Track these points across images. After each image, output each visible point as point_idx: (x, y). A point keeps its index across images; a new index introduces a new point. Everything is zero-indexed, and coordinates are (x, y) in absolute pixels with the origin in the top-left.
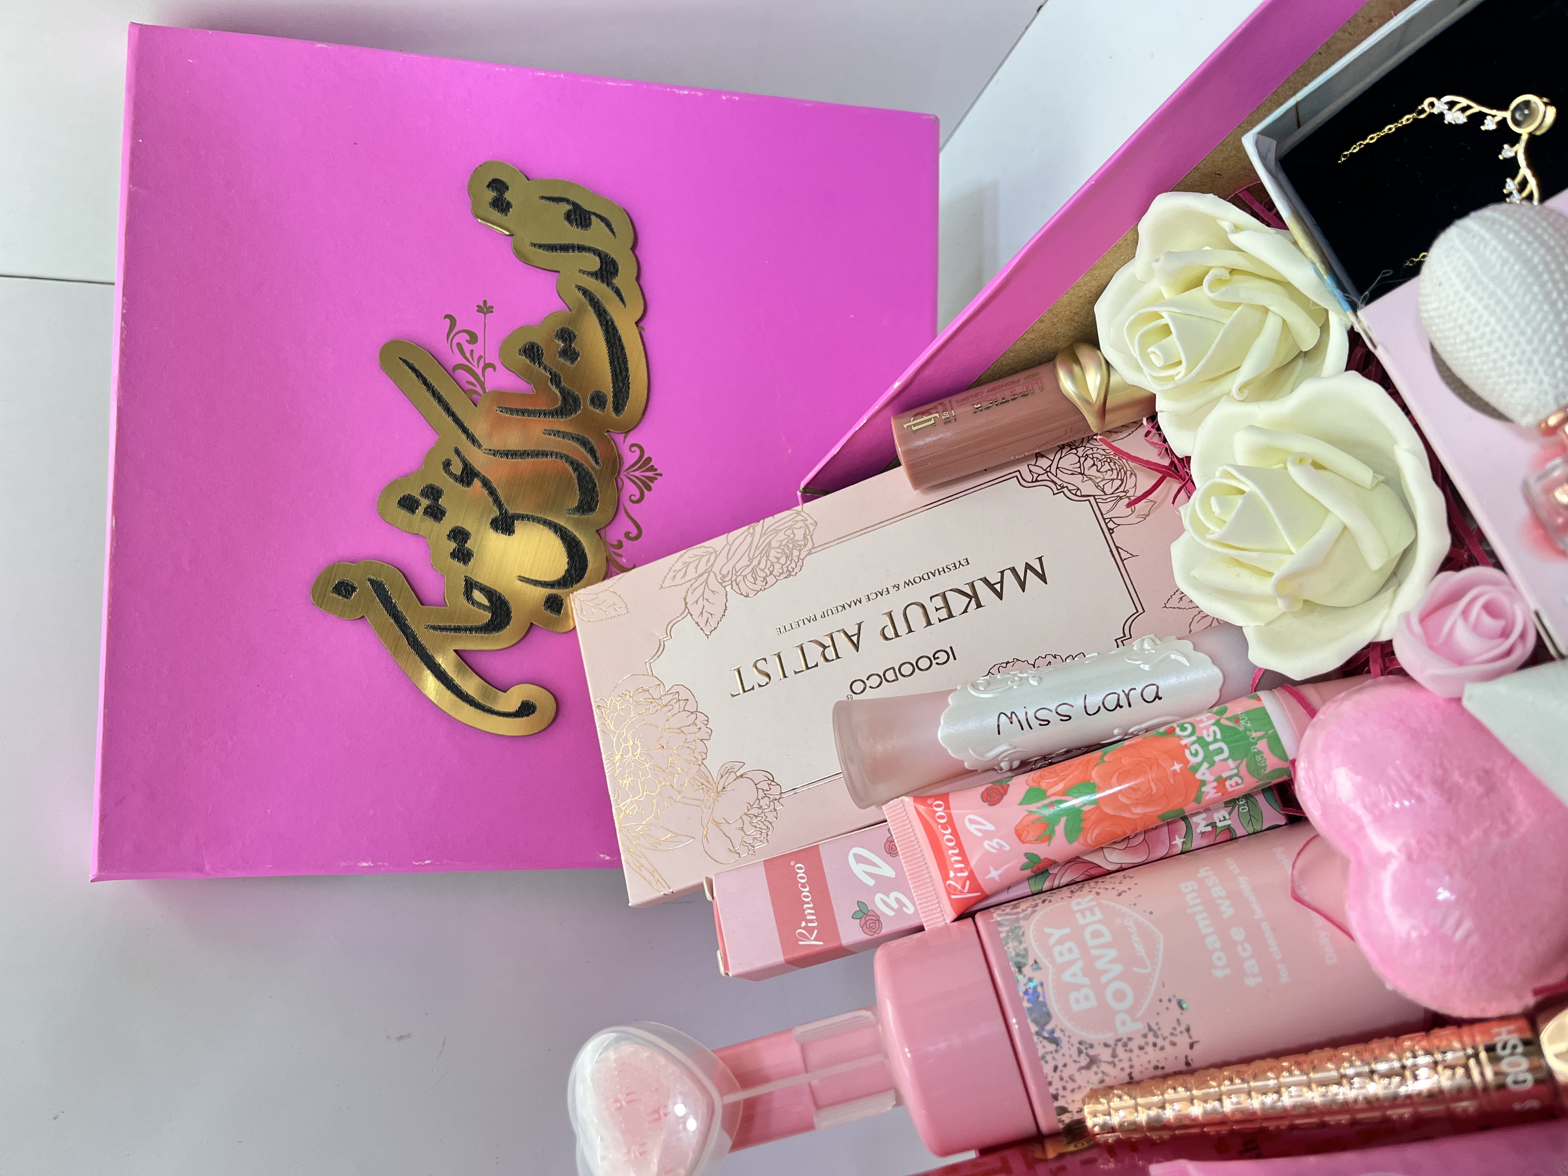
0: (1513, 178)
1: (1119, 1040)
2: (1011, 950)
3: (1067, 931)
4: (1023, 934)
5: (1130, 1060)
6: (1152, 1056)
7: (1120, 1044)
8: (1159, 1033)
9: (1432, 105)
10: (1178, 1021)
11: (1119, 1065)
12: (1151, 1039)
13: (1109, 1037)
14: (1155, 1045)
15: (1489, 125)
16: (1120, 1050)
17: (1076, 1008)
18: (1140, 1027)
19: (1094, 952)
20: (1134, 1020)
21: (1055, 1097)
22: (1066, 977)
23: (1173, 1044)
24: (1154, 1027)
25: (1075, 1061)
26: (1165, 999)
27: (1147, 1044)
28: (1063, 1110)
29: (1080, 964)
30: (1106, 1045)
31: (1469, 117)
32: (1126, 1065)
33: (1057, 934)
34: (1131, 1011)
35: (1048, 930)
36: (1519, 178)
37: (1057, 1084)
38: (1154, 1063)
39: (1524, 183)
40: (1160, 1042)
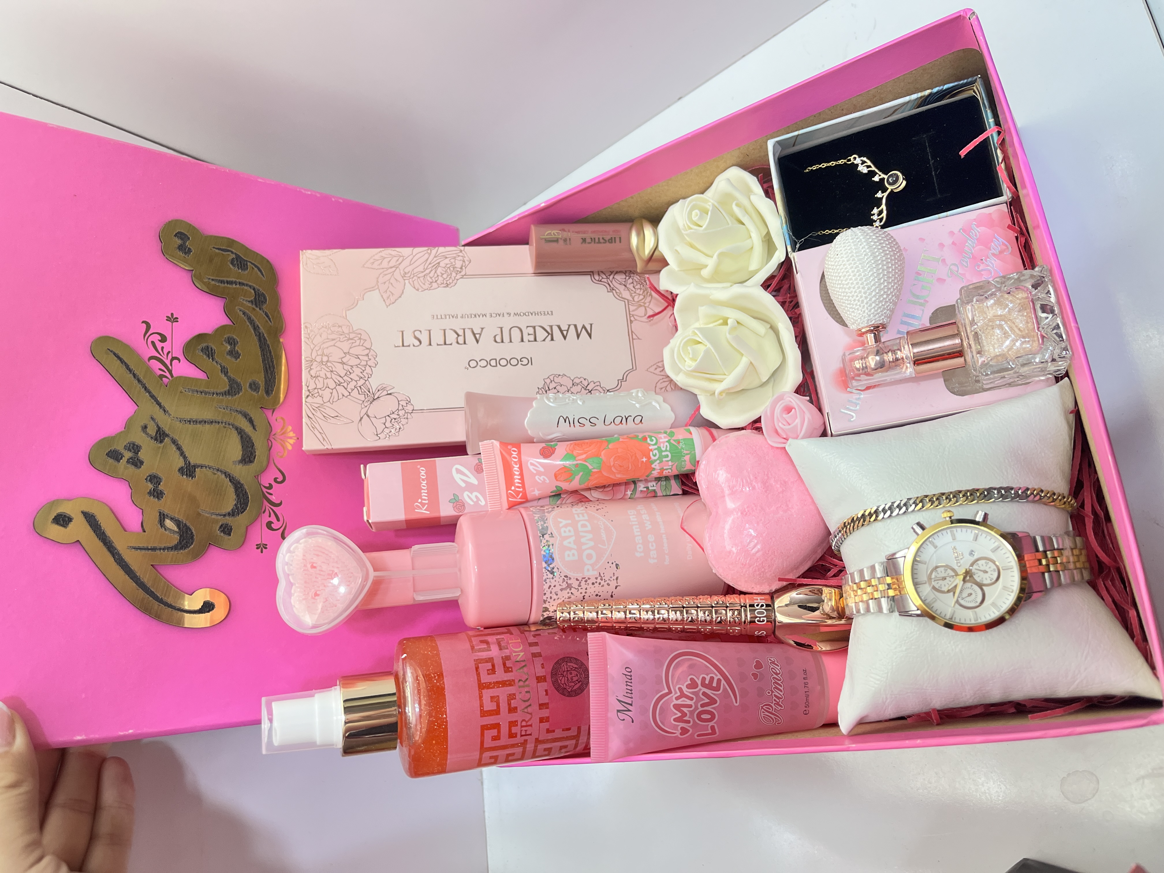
0: (878, 208)
1: (585, 578)
2: (540, 526)
3: (569, 522)
4: (547, 519)
5: (586, 589)
6: (597, 589)
7: (584, 580)
8: (603, 578)
9: (855, 158)
10: (614, 573)
11: (580, 591)
12: (599, 580)
13: (580, 576)
14: (600, 584)
15: (876, 179)
16: (583, 583)
17: (567, 559)
18: (596, 573)
19: (581, 534)
20: (593, 570)
21: (545, 602)
22: (565, 543)
23: (608, 585)
24: (602, 575)
25: (560, 585)
26: (610, 563)
27: (596, 582)
28: (546, 610)
29: (573, 538)
30: (577, 580)
31: (869, 171)
32: (583, 591)
33: (564, 522)
34: (592, 565)
35: (560, 520)
36: (880, 209)
37: (548, 595)
38: (597, 593)
39: (881, 213)
40: (602, 583)
